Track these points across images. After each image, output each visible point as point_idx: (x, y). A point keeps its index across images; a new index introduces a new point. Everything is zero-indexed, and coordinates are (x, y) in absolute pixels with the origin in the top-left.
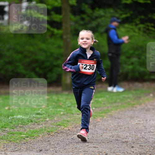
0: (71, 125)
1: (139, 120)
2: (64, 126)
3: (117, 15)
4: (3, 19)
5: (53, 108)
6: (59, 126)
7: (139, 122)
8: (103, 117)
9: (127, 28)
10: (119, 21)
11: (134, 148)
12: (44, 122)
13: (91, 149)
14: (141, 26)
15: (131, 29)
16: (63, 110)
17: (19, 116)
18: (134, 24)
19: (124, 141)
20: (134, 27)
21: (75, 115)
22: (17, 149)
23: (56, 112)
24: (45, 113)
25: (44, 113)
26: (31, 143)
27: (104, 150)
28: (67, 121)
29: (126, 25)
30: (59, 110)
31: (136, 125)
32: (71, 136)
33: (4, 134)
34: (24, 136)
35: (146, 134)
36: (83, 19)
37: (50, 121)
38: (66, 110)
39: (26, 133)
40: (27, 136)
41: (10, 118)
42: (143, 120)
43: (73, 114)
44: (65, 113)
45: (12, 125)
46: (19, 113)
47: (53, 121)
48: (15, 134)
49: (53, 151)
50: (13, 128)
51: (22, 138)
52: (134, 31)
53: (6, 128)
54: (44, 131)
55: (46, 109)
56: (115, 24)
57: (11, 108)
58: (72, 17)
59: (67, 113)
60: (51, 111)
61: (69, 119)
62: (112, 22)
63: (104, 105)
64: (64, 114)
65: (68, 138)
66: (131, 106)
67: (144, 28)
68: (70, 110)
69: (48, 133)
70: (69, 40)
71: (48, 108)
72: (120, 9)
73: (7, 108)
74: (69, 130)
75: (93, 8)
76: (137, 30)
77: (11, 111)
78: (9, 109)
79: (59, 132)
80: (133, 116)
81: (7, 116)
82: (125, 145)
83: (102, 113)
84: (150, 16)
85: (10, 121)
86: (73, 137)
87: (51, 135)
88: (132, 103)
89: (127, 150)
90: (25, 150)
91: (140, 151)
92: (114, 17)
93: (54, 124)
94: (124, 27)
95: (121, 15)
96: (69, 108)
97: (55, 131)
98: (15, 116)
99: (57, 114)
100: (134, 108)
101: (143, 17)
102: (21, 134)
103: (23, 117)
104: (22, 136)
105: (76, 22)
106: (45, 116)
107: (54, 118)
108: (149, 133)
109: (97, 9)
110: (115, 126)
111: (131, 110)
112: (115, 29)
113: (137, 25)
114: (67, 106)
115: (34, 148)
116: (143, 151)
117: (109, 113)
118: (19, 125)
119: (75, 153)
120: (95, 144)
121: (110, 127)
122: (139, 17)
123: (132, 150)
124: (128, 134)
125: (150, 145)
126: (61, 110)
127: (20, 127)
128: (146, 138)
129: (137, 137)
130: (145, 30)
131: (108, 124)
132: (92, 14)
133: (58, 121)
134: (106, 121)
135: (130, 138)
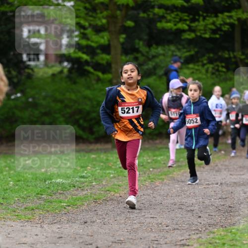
0: (123, 191)
1: (207, 183)
2: (115, 191)
3: (179, 54)
4: (38, 59)
5: (101, 170)
6: (108, 192)
7: (207, 186)
8: (163, 179)
9: (193, 68)
11: (202, 219)
13: (148, 220)
14: (210, 66)
15: (197, 70)
16: (113, 172)
17: (58, 180)
18: (200, 63)
19: (189, 209)
20: (200, 68)
22: (55, 221)
23: (104, 174)
24: (91, 176)
25: (89, 176)
26: (73, 214)
27: (164, 221)
28: (118, 185)
29: (191, 66)
30: (108, 172)
31: (204, 189)
33: (40, 202)
34: (65, 204)
35: (216, 201)
36: (136, 59)
37: (97, 186)
38: (117, 172)
39: (66, 201)
40: (69, 204)
41: (47, 183)
42: (212, 183)
44: (116, 175)
45: (49, 191)
46: (59, 176)
47: (100, 186)
48: (54, 202)
49: (101, 222)
50: (51, 194)
51: (62, 207)
52: (201, 72)
53: (42, 195)
54: (90, 198)
55: (92, 171)
58: (124, 58)
59: (118, 176)
60: (99, 173)
61: (121, 183)
63: (164, 165)
64: (114, 177)
65: (119, 206)
67: (213, 68)
69: (95, 201)
71: (94, 170)
74: (120, 196)
75: (149, 45)
76: (204, 71)
77: (49, 173)
79: (108, 199)
81: (43, 181)
82: (190, 214)
83: (161, 175)
84: (220, 54)
85: (47, 186)
87: (99, 204)
89: (192, 221)
90: (66, 222)
91: (209, 221)
92: (176, 55)
93: (103, 189)
94: (188, 68)
97: (104, 199)
98: (53, 180)
99: (106, 177)
100: (202, 169)
101: (211, 55)
102: (61, 202)
103: (63, 181)
104: (62, 204)
106: (90, 179)
107: (102, 182)
108: (220, 200)
109: (154, 46)
110: (178, 191)
113: (203, 65)
114: (118, 166)
115: (77, 220)
116: (212, 222)
117: (171, 175)
118: (59, 191)
119: (128, 225)
120: (153, 213)
121: (172, 192)
122: (207, 55)
123: (199, 220)
124: (194, 201)
125: (222, 214)
126: (111, 172)
127: (60, 194)
128: (216, 205)
129: (205, 204)
130: (214, 71)
131: (169, 189)
132: (147, 52)
133: (107, 185)
134: (166, 184)
135: (196, 205)
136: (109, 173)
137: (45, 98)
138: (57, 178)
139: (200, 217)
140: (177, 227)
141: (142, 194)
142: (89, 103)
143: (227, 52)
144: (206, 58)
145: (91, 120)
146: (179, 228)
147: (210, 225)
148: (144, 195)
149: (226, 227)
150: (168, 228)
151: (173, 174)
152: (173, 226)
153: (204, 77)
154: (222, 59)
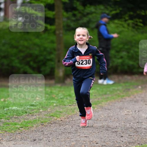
0: (63, 116)
1: (128, 111)
2: (57, 116)
3: (107, 12)
5: (46, 100)
6: (52, 117)
7: (128, 113)
9: (117, 23)
10: (110, 17)
11: (123, 138)
12: (38, 113)
13: (82, 139)
14: (130, 22)
15: (121, 24)
16: (56, 102)
17: (14, 108)
18: (123, 19)
19: (113, 131)
20: (123, 23)
21: (67, 107)
22: (12, 139)
23: (49, 103)
24: (39, 105)
25: (38, 105)
26: (25, 133)
27: (95, 139)
28: (60, 112)
29: (116, 21)
30: (52, 101)
31: (126, 115)
32: (63, 126)
34: (19, 126)
35: (134, 124)
36: (74, 15)
37: (44, 112)
38: (59, 102)
39: (20, 123)
40: (22, 126)
41: (5, 110)
42: (132, 111)
43: (65, 105)
44: (58, 104)
45: (7, 116)
46: (14, 105)
47: (46, 112)
48: (10, 124)
49: (46, 140)
50: (8, 118)
51: (17, 128)
52: (124, 27)
53: (2, 119)
54: (38, 121)
56: (105, 20)
57: (6, 99)
58: (65, 14)
59: (60, 105)
60: (45, 102)
61: (62, 110)
62: (102, 18)
63: (95, 97)
64: (57, 106)
65: (61, 128)
66: (120, 97)
67: (133, 23)
68: (62, 101)
69: (42, 124)
70: (61, 35)
72: (110, 6)
73: (2, 100)
74: (61, 120)
75: (84, 5)
76: (126, 25)
77: (7, 102)
78: (5, 101)
79: (52, 122)
80: (122, 107)
81: (2, 108)
82: (114, 134)
84: (138, 12)
85: (6, 112)
86: (65, 127)
87: (45, 126)
88: (122, 95)
89: (116, 140)
90: (20, 139)
91: (129, 140)
92: (105, 13)
93: (48, 115)
94: (114, 23)
95: (111, 11)
96: (62, 100)
97: (49, 122)
98: (10, 108)
99: (50, 105)
100: (124, 100)
101: (132, 13)
102: (16, 124)
103: (18, 109)
104: (17, 126)
105: (68, 18)
106: (38, 107)
107: (47, 109)
108: (137, 123)
109: (88, 5)
110: (105, 117)
111: (121, 101)
112: (105, 25)
113: (126, 21)
114: (59, 97)
115: (28, 138)
116: (131, 140)
117: (100, 105)
118: (14, 116)
119: (67, 143)
120: (86, 134)
121: (100, 117)
122: (128, 13)
123: (122, 139)
124: (118, 124)
125: (139, 135)
126: (54, 101)
127: (15, 118)
128: (134, 128)
129: (126, 127)
130: (134, 25)
131: (98, 115)
132: (83, 10)
133: (51, 112)
134: (96, 111)
135: (120, 128)
136: (53, 103)
137: (4, 45)
138: (13, 106)
139: (122, 137)
140: (104, 144)
141: (78, 119)
142: (38, 49)
143: (143, 11)
144: (127, 15)
145: (39, 62)
146: (106, 145)
147: (130, 143)
148: (79, 119)
149: (142, 144)
150: (97, 145)
151: (102, 104)
152: (102, 143)
153: (126, 30)
154: (139, 17)
